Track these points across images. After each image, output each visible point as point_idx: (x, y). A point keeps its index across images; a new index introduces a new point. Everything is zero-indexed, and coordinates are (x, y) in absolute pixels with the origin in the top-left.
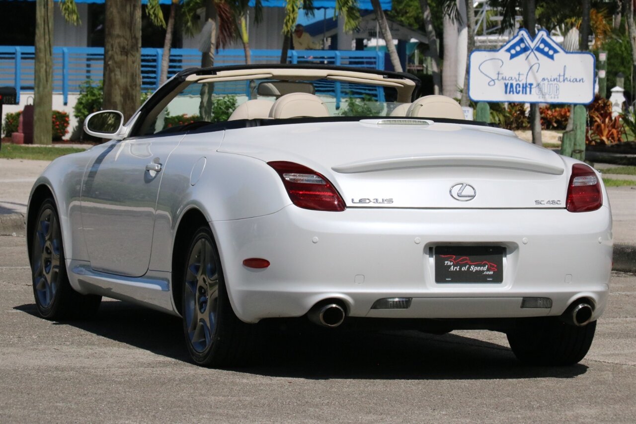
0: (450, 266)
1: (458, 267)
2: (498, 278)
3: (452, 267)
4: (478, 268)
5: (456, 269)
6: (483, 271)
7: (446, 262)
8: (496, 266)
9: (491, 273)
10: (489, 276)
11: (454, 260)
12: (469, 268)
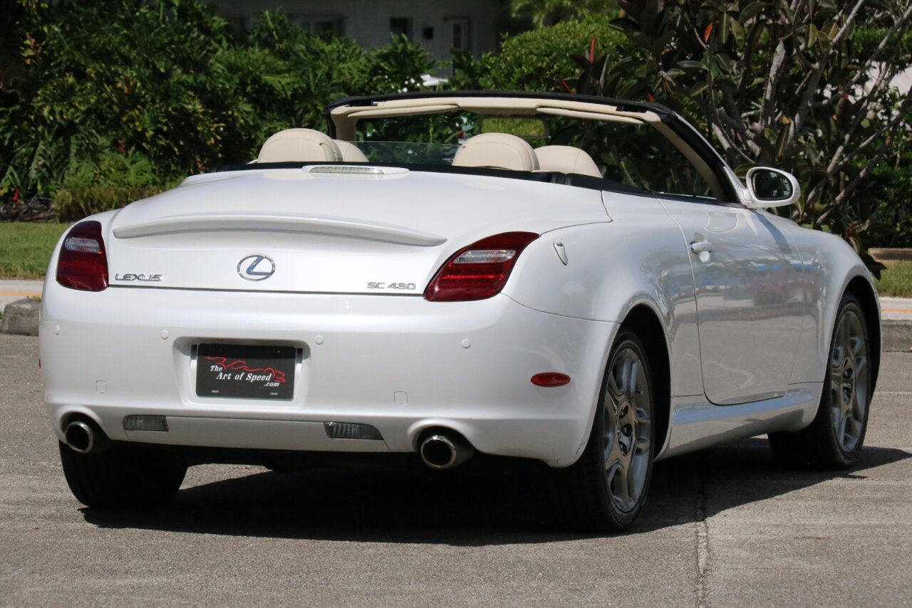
0: (218, 373)
1: (230, 375)
2: (286, 392)
3: (221, 374)
4: (258, 378)
5: (226, 378)
6: (265, 382)
7: (212, 367)
8: (284, 375)
9: (277, 384)
10: (274, 389)
11: (225, 364)
12: (245, 376)
